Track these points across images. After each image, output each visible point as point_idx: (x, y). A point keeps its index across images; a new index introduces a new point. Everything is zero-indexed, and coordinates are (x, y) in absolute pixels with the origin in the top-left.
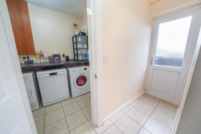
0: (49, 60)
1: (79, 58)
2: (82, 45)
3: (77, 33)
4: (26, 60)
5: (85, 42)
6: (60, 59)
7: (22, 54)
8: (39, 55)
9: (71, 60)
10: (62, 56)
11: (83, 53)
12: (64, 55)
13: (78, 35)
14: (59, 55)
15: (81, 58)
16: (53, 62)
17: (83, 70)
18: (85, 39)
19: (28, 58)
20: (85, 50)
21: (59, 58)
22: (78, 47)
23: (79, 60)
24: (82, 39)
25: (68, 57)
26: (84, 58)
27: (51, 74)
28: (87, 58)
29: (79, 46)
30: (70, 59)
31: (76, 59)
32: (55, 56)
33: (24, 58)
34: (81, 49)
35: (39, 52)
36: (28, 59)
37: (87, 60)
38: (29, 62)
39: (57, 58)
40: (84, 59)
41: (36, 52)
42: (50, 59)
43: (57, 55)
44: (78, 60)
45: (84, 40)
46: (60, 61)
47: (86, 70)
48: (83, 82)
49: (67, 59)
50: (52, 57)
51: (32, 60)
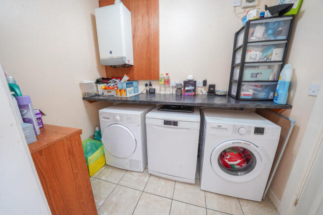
0: (177, 91)
1: (242, 93)
2: (263, 52)
3: (253, 14)
4: (148, 88)
5: (279, 38)
6: (194, 90)
7: (145, 80)
8: (163, 80)
9: (219, 94)
10: (202, 85)
11: (260, 78)
12: (205, 83)
13: (256, 20)
14: (195, 82)
15: (251, 92)
16: (181, 95)
17: (249, 132)
18: (284, 28)
19: (151, 85)
20: (269, 67)
21: (193, 88)
22: (247, 60)
23: (242, 97)
24: (270, 32)
25: (213, 86)
26: (259, 91)
27: (167, 123)
28: (271, 94)
29: (253, 55)
30: (217, 93)
31: (234, 93)
32: (187, 83)
33: (146, 85)
34: (255, 64)
35: (165, 75)
36: (150, 87)
37: (272, 100)
38: (151, 91)
39: (191, 88)
40: (262, 95)
41: (160, 76)
42: (178, 89)
43: (192, 81)
44: (237, 98)
45: (277, 33)
46: (195, 95)
47: (259, 136)
48: (239, 161)
49: (212, 91)
50: (181, 85)
51: (155, 89)
